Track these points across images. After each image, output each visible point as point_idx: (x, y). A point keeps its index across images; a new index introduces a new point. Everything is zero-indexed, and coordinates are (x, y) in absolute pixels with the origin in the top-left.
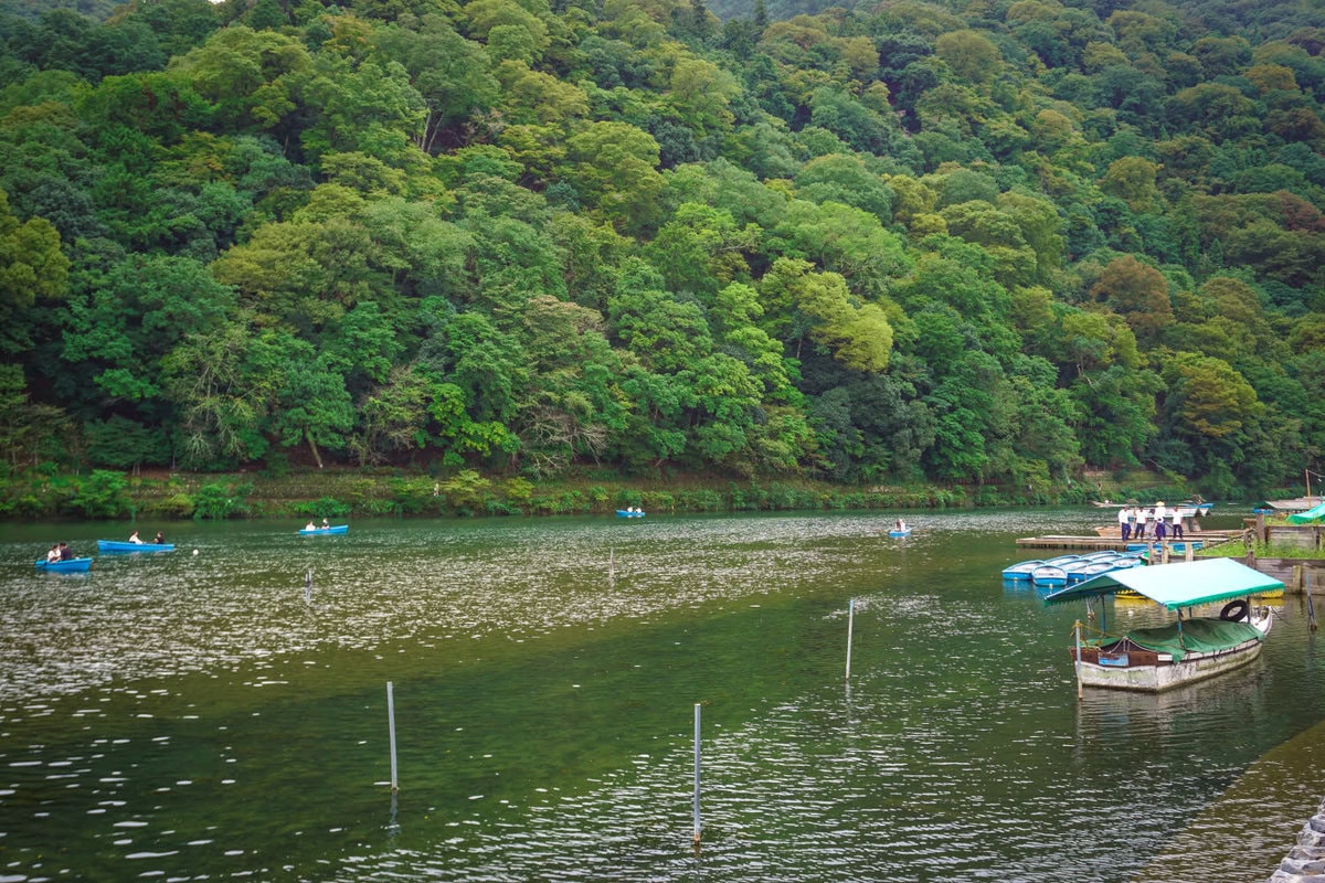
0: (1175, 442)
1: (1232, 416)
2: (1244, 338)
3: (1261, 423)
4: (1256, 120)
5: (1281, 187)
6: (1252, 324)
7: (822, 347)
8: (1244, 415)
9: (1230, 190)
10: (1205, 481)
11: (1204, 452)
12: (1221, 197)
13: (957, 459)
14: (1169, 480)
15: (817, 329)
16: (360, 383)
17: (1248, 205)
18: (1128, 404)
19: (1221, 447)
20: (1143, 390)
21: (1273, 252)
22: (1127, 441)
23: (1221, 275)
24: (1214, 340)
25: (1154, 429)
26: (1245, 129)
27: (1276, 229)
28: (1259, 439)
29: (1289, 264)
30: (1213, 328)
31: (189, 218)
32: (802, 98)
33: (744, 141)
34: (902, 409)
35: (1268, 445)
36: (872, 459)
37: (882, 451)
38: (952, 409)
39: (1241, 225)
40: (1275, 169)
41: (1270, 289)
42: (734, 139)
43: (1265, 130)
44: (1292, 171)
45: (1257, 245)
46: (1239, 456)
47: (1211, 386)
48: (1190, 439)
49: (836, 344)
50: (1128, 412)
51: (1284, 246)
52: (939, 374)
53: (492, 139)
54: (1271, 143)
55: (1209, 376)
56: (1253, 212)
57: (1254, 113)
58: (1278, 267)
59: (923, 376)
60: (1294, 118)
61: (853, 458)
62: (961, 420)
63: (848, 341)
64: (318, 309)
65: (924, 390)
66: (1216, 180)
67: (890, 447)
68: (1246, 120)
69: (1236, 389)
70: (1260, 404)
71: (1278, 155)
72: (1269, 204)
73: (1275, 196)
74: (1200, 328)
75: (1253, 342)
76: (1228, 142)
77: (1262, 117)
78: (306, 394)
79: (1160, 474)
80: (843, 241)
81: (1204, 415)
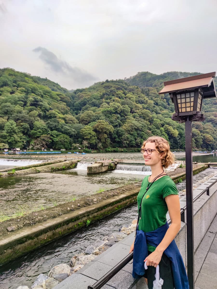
0: (204, 144)
1: (211, 141)
2: (211, 132)
3: (214, 142)
4: (210, 102)
5: (214, 112)
6: (212, 130)
7: (170, 134)
8: (212, 141)
9: (207, 112)
10: (208, 149)
11: (208, 146)
12: (206, 113)
13: (184, 146)
14: (204, 149)
15: (169, 132)
16: (136, 139)
17: (210, 114)
18: (199, 140)
19: (210, 145)
20: (201, 138)
21: (213, 120)
22: (199, 144)
23: (207, 123)
24: (208, 132)
25: (202, 143)
26: (209, 103)
27: (214, 117)
28: (214, 144)
29: (215, 122)
30: (207, 130)
31: (117, 124)
32: (156, 102)
33: (155, 109)
34: (178, 141)
35: (215, 145)
36: (175, 146)
37: (176, 145)
38: (183, 141)
39: (209, 117)
40: (213, 109)
41: (213, 125)
42: (154, 109)
43: (211, 103)
44: (215, 109)
45: (211, 119)
46: (212, 146)
47: (209, 138)
48: (206, 144)
49: (172, 134)
50: (200, 141)
51: (215, 120)
52: (181, 137)
53: (135, 113)
54: (212, 105)
55: (208, 137)
56: (211, 115)
57: (210, 101)
58: (214, 122)
59: (180, 137)
60: (215, 102)
61: (173, 146)
62: (184, 142)
63: (174, 134)
64: (131, 132)
65: (180, 139)
66: (205, 110)
67: (177, 145)
68: (209, 102)
69: (211, 138)
70: (214, 140)
71: (213, 107)
72: (213, 114)
73: (213, 113)
74: (206, 131)
75: (212, 132)
76: (206, 105)
77: (211, 101)
78: (132, 140)
79: (203, 148)
80: (171, 122)
81: (208, 141)
